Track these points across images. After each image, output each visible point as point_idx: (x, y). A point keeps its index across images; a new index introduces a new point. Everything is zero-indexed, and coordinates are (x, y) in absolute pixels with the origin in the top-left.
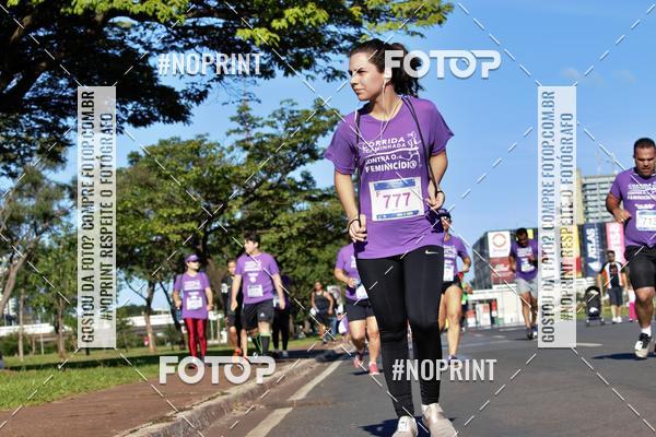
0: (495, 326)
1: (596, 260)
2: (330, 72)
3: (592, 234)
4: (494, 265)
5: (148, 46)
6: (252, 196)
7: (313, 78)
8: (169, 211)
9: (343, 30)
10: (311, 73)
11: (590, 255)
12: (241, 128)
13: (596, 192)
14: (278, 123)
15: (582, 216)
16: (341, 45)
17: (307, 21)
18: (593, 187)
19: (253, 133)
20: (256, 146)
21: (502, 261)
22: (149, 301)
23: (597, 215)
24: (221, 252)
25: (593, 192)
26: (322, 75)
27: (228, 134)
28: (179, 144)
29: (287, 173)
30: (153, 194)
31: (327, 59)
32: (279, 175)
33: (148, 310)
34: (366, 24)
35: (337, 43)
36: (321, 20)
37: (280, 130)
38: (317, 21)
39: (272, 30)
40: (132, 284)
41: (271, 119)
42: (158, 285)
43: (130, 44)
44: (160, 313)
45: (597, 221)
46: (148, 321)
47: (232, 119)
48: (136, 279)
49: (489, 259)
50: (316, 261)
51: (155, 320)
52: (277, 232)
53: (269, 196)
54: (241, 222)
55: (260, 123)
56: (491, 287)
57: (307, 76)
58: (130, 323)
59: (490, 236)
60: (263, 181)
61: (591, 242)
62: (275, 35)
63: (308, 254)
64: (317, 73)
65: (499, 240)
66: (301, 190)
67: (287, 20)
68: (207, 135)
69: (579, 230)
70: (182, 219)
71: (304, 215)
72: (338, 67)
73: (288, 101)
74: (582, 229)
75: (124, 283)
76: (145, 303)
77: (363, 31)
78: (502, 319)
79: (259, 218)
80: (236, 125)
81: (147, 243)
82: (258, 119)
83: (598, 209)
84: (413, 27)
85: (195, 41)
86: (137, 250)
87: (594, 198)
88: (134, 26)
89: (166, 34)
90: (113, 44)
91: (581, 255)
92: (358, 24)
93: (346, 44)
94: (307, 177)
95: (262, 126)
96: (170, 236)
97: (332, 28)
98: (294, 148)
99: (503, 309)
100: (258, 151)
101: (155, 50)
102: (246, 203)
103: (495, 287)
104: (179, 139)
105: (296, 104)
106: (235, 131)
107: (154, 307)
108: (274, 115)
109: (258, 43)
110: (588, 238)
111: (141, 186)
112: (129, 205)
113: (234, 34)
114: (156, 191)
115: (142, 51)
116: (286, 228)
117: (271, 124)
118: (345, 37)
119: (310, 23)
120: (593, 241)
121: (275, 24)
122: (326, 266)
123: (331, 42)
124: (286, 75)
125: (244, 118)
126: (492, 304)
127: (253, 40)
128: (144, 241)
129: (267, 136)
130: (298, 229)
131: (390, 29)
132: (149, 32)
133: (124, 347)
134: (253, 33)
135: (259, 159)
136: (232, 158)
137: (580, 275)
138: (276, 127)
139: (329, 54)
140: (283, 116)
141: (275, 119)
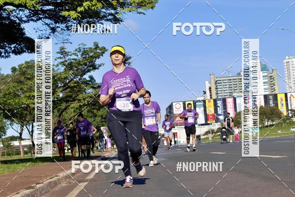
0: (176, 145)
1: (222, 115)
3: (219, 103)
4: (176, 117)
5: (21, 19)
6: (67, 86)
8: (30, 94)
9: (109, 11)
11: (219, 113)
12: (62, 56)
13: (221, 84)
14: (78, 54)
15: (215, 95)
16: (108, 18)
17: (93, 8)
18: (220, 82)
19: (67, 58)
20: (69, 64)
22: (21, 134)
23: (222, 94)
25: (220, 84)
27: (56, 59)
29: (83, 76)
30: (22, 86)
31: (102, 24)
32: (79, 77)
33: (20, 138)
34: (119, 9)
35: (106, 17)
37: (79, 57)
38: (97, 8)
39: (77, 12)
40: (13, 127)
41: (75, 52)
42: (25, 127)
43: (12, 18)
44: (25, 139)
45: (222, 97)
46: (20, 143)
47: (57, 53)
48: (15, 124)
49: (174, 114)
50: (96, 116)
51: (24, 143)
52: (78, 103)
53: (74, 87)
54: (62, 98)
55: (70, 54)
58: (12, 144)
59: (174, 104)
60: (72, 80)
61: (219, 107)
62: (79, 15)
63: (92, 112)
65: (178, 106)
66: (89, 84)
67: (84, 7)
71: (90, 95)
73: (82, 44)
74: (215, 101)
75: (9, 126)
76: (19, 135)
77: (118, 11)
78: (180, 141)
79: (70, 97)
80: (59, 55)
81: (20, 108)
82: (69, 52)
83: (222, 92)
84: (140, 10)
85: (42, 16)
86: (16, 111)
87: (220, 87)
88: (14, 10)
89: (29, 14)
90: (5, 18)
91: (215, 113)
92: (115, 9)
93: (110, 17)
94: (91, 78)
96: (30, 105)
97: (104, 10)
98: (86, 65)
99: (180, 137)
100: (70, 66)
101: (24, 21)
102: (64, 90)
103: (176, 127)
105: (86, 45)
106: (59, 58)
107: (23, 137)
108: (76, 50)
110: (218, 105)
111: (17, 82)
112: (12, 91)
114: (24, 84)
115: (18, 21)
116: (82, 101)
117: (75, 54)
118: (110, 14)
119: (94, 9)
120: (220, 106)
121: (79, 9)
122: (100, 118)
125: (63, 52)
126: (175, 135)
128: (18, 107)
129: (73, 59)
130: (88, 101)
131: (130, 11)
132: (21, 13)
133: (10, 155)
134: (69, 13)
135: (70, 70)
136: (58, 69)
137: (214, 122)
138: (77, 56)
139: (103, 21)
140: (80, 50)
141: (77, 52)
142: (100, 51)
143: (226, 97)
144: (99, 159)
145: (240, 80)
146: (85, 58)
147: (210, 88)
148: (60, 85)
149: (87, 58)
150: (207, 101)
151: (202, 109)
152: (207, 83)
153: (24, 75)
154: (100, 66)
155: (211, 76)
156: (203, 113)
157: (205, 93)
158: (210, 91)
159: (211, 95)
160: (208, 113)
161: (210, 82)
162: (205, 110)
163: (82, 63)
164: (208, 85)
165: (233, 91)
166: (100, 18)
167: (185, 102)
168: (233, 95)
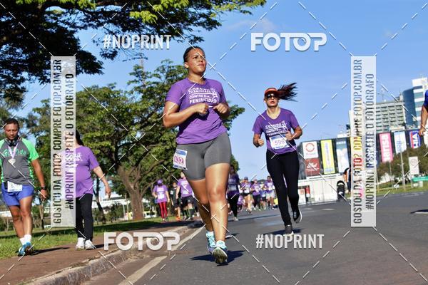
0: (309, 203)
2: (192, 38)
4: (307, 163)
5: (73, 25)
6: (146, 122)
8: (92, 134)
9: (199, 11)
12: (137, 79)
14: (161, 75)
16: (199, 21)
17: (175, 5)
19: (147, 80)
20: (147, 90)
21: (313, 160)
24: (128, 160)
26: (187, 40)
27: (129, 84)
28: (97, 90)
30: (81, 123)
31: (190, 30)
34: (214, 7)
35: (195, 19)
36: (185, 5)
37: (163, 80)
38: (182, 5)
39: (153, 12)
41: (156, 73)
43: (61, 24)
47: (131, 74)
49: (304, 160)
52: (163, 145)
55: (149, 75)
56: (305, 178)
57: (178, 41)
59: (304, 144)
60: (153, 113)
62: (154, 16)
64: (184, 39)
65: (310, 147)
67: (162, 5)
68: (115, 83)
70: (101, 139)
72: (198, 35)
73: (167, 61)
77: (212, 11)
78: (313, 198)
79: (151, 137)
80: (134, 78)
82: (147, 73)
85: (103, 21)
88: (63, 13)
89: (85, 17)
90: (51, 25)
92: (209, 7)
93: (202, 20)
95: (151, 77)
97: (192, 10)
99: (314, 192)
100: (149, 93)
101: (78, 27)
102: (141, 128)
103: (308, 178)
104: (97, 87)
105: (172, 62)
106: (133, 82)
108: (158, 70)
109: (144, 20)
113: (128, 15)
114: (83, 121)
115: (69, 29)
116: (169, 143)
118: (202, 16)
119: (177, 7)
121: (155, 8)
123: (193, 19)
125: (138, 73)
126: (306, 189)
127: (141, 19)
129: (154, 83)
131: (230, 10)
132: (73, 17)
134: (141, 14)
135: (150, 98)
136: (132, 98)
138: (160, 78)
139: (192, 27)
140: (164, 70)
141: (159, 73)
143: (379, 132)
144: (192, 225)
145: (399, 108)
146: (171, 80)
148: (135, 121)
149: (174, 81)
151: (346, 150)
153: (83, 108)
156: (347, 156)
157: (348, 127)
162: (349, 152)
163: (166, 88)
165: (389, 124)
166: (187, 21)
167: (320, 141)
168: (390, 129)
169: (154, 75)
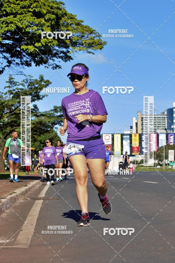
2: (55, 65)
7: (47, 67)
9: (61, 49)
10: (46, 65)
11: (143, 146)
12: (11, 85)
14: (25, 84)
15: (141, 130)
16: (60, 55)
17: (50, 44)
20: (16, 93)
26: (51, 67)
27: (5, 88)
31: (53, 60)
34: (71, 48)
35: (58, 54)
37: (26, 88)
38: (53, 45)
39: (35, 47)
41: (22, 83)
47: (7, 82)
53: (20, 114)
54: (8, 123)
55: (18, 84)
57: (45, 67)
59: (104, 135)
64: (49, 66)
65: (107, 137)
66: (32, 112)
67: (41, 43)
69: (139, 136)
71: (33, 122)
72: (58, 64)
73: (29, 76)
74: (141, 136)
77: (69, 50)
80: (8, 85)
82: (17, 82)
91: (139, 146)
92: (67, 47)
93: (62, 55)
94: (35, 107)
95: (19, 85)
97: (57, 48)
100: (16, 95)
102: (9, 116)
105: (32, 77)
106: (7, 87)
108: (24, 81)
110: (143, 139)
113: (16, 47)
117: (23, 85)
118: (62, 52)
121: (37, 44)
122: (39, 143)
123: (56, 54)
124: (36, 66)
125: (12, 82)
129: (20, 89)
131: (81, 50)
134: (28, 47)
135: (17, 98)
136: (6, 97)
137: (138, 154)
138: (24, 86)
139: (55, 58)
140: (27, 81)
141: (24, 83)
142: (45, 84)
145: (163, 119)
146: (31, 88)
147: (137, 124)
149: (33, 89)
150: (133, 135)
151: (129, 141)
152: (134, 119)
154: (43, 97)
155: (139, 113)
156: (129, 145)
157: (131, 127)
158: (137, 126)
159: (137, 130)
160: (133, 146)
161: (137, 119)
162: (131, 143)
163: (28, 93)
164: (135, 121)
165: (157, 128)
167: (114, 134)
168: (157, 131)
169: (21, 84)
